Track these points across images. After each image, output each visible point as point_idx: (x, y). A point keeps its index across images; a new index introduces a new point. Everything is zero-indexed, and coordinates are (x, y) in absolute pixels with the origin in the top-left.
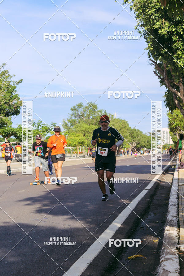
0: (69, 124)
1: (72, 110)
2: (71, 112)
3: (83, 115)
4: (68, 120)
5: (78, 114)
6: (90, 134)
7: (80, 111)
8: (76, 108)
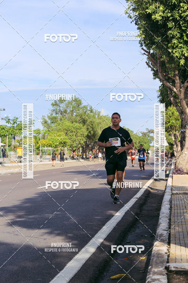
0: (49, 122)
1: (53, 105)
2: (52, 108)
3: (65, 111)
4: (48, 117)
5: (60, 110)
6: (73, 133)
7: (63, 106)
8: (58, 102)
